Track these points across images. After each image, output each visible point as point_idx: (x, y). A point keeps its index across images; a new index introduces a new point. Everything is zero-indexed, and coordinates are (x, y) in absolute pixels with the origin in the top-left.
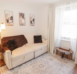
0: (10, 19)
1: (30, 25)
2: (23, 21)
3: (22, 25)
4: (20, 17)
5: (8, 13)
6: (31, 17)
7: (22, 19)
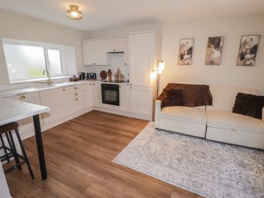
0: (186, 53)
1: (237, 65)
2: (216, 54)
3: (212, 63)
4: (209, 46)
5: (185, 44)
6: (245, 43)
7: (215, 51)
